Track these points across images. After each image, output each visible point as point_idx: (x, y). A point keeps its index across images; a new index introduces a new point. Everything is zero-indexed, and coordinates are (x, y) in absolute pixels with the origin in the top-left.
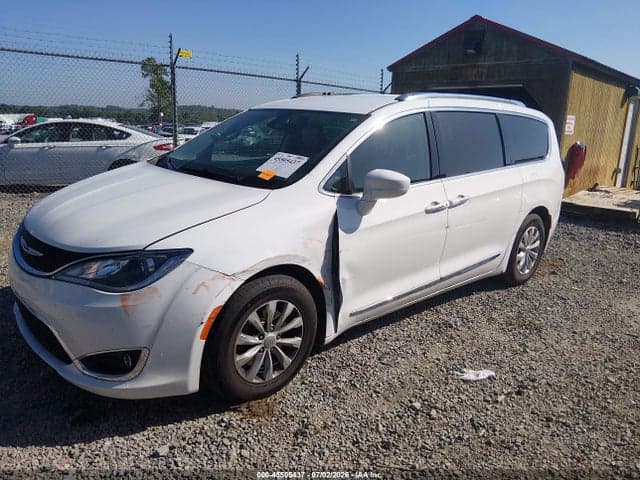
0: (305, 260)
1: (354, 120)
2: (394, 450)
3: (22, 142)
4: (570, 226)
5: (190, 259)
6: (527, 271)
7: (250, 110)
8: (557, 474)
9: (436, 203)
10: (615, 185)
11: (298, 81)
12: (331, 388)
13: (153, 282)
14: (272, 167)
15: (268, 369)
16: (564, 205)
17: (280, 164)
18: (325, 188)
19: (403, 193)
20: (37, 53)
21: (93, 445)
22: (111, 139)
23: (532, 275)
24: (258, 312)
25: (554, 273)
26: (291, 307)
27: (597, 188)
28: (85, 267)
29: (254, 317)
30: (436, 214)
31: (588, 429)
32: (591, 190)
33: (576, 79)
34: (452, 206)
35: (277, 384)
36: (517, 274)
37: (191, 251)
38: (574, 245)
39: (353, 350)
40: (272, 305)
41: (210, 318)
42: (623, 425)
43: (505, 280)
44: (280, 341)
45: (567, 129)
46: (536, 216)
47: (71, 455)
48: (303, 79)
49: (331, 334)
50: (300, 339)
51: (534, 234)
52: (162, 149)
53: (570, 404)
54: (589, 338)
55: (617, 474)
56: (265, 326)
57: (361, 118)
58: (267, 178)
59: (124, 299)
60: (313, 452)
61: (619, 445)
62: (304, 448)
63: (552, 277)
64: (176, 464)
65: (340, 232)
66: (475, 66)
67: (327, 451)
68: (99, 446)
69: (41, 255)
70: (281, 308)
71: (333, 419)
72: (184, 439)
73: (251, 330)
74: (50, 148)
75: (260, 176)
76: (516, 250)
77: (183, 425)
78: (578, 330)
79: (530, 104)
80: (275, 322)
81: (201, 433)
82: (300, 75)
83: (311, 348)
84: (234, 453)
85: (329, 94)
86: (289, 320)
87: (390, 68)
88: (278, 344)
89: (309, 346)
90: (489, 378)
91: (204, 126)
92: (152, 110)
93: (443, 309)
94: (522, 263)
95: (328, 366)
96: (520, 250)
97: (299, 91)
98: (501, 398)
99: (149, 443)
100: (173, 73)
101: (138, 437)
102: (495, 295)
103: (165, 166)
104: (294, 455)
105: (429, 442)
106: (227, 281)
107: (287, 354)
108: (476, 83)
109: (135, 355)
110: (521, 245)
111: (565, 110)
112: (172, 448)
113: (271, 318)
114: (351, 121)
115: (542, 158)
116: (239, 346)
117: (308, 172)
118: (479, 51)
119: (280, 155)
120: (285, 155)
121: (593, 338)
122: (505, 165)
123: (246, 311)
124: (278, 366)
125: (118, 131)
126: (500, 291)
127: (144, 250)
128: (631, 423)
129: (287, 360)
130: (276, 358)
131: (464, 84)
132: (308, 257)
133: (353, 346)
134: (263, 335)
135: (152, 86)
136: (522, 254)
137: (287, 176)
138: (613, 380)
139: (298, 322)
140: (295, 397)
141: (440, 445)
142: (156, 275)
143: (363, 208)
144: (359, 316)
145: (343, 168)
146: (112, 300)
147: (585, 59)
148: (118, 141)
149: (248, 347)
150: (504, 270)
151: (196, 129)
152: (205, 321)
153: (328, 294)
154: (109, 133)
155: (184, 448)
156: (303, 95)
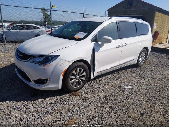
0: (86, 59)
1: (99, 24)
2: (107, 103)
3: (13, 30)
4: (154, 53)
5: (59, 57)
6: (142, 63)
7: (72, 21)
8: (147, 110)
9: (119, 45)
10: (167, 42)
11: (83, 14)
12: (92, 89)
13: (51, 63)
14: (78, 35)
15: (77, 84)
16: (152, 47)
17: (80, 35)
18: (91, 41)
19: (111, 42)
20: (16, 6)
21: (37, 101)
22: (35, 29)
23: (143, 65)
24: (75, 71)
25: (149, 64)
26: (83, 70)
27: (162, 43)
28: (35, 59)
29: (74, 72)
30: (119, 48)
31: (155, 100)
32: (160, 43)
33: (157, 13)
34: (123, 46)
35: (79, 88)
36: (139, 64)
37: (59, 55)
38: (155, 57)
39: (97, 81)
40: (78, 69)
41: (64, 72)
42: (163, 99)
43: (136, 66)
44: (80, 78)
45: (154, 27)
46: (145, 49)
47: (31, 103)
48: (84, 13)
49: (92, 77)
50: (85, 78)
51: (144, 54)
52: (48, 32)
53: (151, 95)
54: (157, 80)
55: (161, 110)
56: (77, 74)
57: (101, 23)
58: (77, 38)
59: (44, 67)
60: (88, 103)
61: (162, 104)
62: (86, 102)
63: (148, 65)
64: (56, 105)
65: (95, 52)
66: (130, 10)
67: (91, 103)
68: (38, 101)
69: (23, 56)
70: (80, 70)
71: (93, 96)
72: (58, 100)
73: (73, 75)
74: (19, 31)
75: (75, 38)
76: (139, 58)
77: (57, 97)
78: (154, 78)
79: (144, 20)
80: (79, 74)
81: (62, 99)
82: (84, 12)
83: (87, 80)
84: (70, 103)
85: (92, 17)
86: (82, 73)
87: (108, 10)
88: (80, 79)
89: (87, 79)
90: (131, 88)
91: (58, 26)
92: (44, 22)
93: (120, 72)
94: (141, 61)
95: (91, 85)
96: (140, 58)
97: (83, 17)
98: (134, 93)
99: (50, 101)
100: (51, 12)
101: (47, 99)
102: (133, 69)
103: (51, 35)
104: (84, 104)
105: (116, 102)
106: (68, 63)
107: (82, 81)
108: (130, 15)
109: (46, 80)
110: (141, 57)
111: (154, 22)
112: (55, 102)
113: (78, 72)
114: (98, 24)
115: (147, 34)
116: (70, 79)
117: (87, 37)
118: (131, 6)
119: (80, 32)
120: (82, 33)
121: (158, 80)
122: (137, 36)
123: (72, 70)
124: (80, 84)
125: (37, 27)
126: (135, 68)
127: (48, 55)
128: (166, 99)
129: (82, 83)
130: (79, 82)
131: (127, 15)
132: (87, 58)
133: (98, 80)
134: (76, 76)
135: (44, 15)
136: (141, 59)
137: (82, 38)
138: (162, 89)
139: (84, 74)
140: (84, 91)
141: (118, 103)
142: (51, 61)
143: (101, 46)
144: (99, 73)
145: (96, 36)
146: (41, 67)
147: (160, 8)
148: (37, 30)
149: (73, 79)
150: (136, 63)
151: (56, 27)
152: (63, 72)
153: (92, 67)
154: (35, 28)
155: (58, 102)
156: (85, 18)
